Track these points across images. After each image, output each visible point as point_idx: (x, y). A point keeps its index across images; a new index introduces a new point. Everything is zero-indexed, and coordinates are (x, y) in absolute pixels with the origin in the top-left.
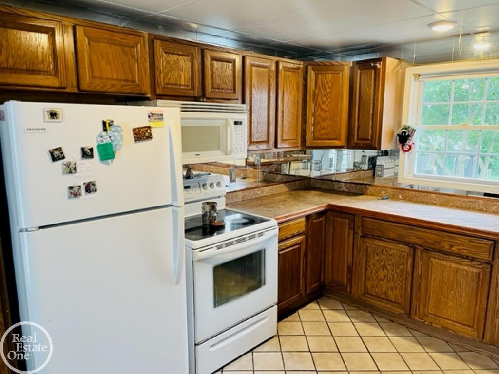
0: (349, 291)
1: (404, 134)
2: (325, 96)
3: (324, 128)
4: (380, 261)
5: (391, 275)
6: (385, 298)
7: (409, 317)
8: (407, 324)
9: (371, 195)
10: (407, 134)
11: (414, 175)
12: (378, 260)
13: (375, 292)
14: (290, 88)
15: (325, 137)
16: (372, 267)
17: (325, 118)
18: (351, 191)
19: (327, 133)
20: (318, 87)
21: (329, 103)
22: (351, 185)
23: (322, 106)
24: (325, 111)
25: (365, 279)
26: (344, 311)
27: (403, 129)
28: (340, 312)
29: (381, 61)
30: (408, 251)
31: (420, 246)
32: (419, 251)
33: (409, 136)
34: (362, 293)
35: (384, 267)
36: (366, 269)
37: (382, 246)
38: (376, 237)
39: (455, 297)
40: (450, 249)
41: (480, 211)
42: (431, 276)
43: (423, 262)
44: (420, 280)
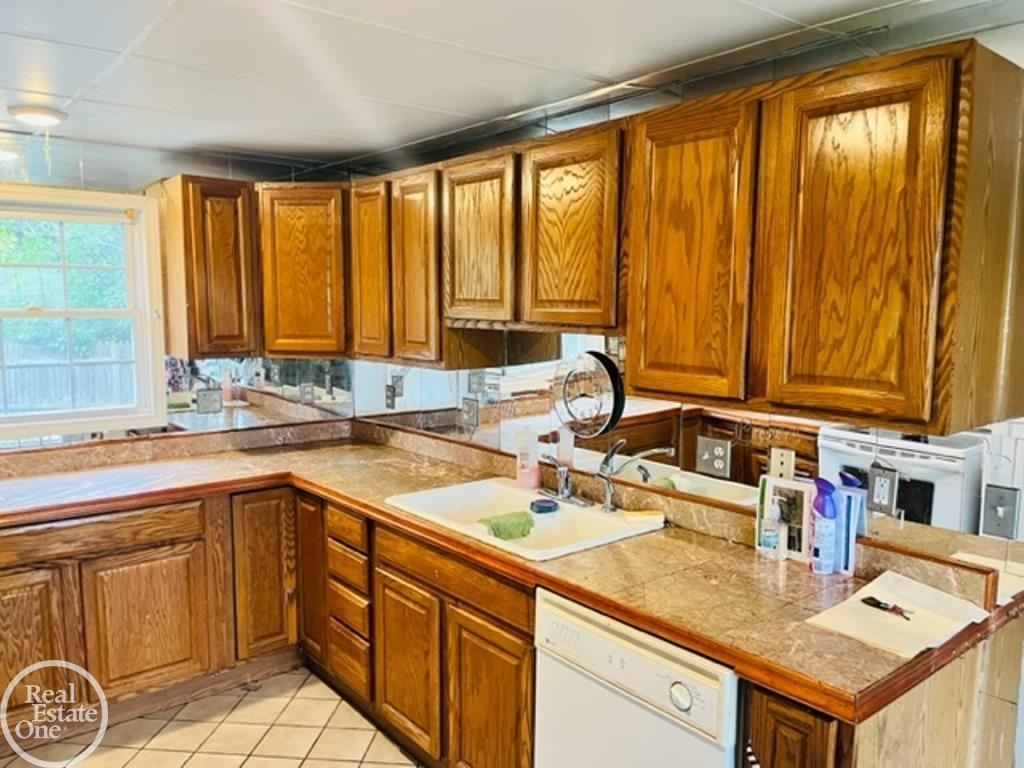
30: (48, 578)
32: (70, 570)
39: (154, 624)
40: (134, 539)
41: (104, 465)
42: (104, 608)
43: (85, 587)
44: (80, 628)
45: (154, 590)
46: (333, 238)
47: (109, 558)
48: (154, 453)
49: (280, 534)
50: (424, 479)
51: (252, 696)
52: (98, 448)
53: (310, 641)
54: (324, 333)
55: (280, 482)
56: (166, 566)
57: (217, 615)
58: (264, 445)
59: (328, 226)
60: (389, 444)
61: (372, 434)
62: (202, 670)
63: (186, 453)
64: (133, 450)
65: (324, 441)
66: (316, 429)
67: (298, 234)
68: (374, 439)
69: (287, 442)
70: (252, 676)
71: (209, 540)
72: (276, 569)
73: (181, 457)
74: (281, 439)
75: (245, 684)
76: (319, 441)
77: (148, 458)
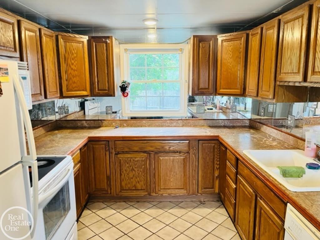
0: (109, 193)
1: (123, 86)
2: (73, 59)
3: (74, 83)
4: (129, 167)
5: (137, 174)
6: (135, 189)
7: (150, 195)
8: (147, 200)
9: (106, 126)
10: (125, 86)
11: (131, 111)
12: (128, 167)
13: (128, 187)
14: (49, 51)
15: (76, 89)
16: (125, 172)
17: (75, 75)
18: (91, 126)
19: (77, 86)
20: (67, 53)
21: (76, 64)
22: (90, 122)
23: (72, 67)
24: (74, 70)
25: (121, 181)
26: (108, 207)
27: (122, 83)
28: (106, 209)
29: (109, 38)
30: (147, 156)
31: (152, 151)
32: (152, 155)
33: (126, 87)
34: (120, 191)
35: (133, 170)
36: (121, 175)
37: (130, 157)
38: (125, 152)
39: (174, 175)
40: (169, 149)
41: (169, 126)
42: (160, 167)
43: (156, 160)
44: (154, 172)
45: (174, 165)
46: (242, 52)
47: (162, 153)
48: (183, 124)
49: (214, 155)
50: (266, 145)
51: (201, 206)
52: (168, 121)
53: (221, 194)
54: (236, 88)
55: (215, 138)
56: (178, 159)
57: (193, 177)
58: (217, 125)
59: (241, 48)
60: (261, 130)
61: (256, 125)
62: (187, 193)
63: (192, 125)
64: (177, 123)
65: (239, 126)
66: (236, 122)
67: (230, 52)
68: (256, 127)
69: (225, 125)
70: (203, 199)
71: (191, 154)
72: (212, 167)
73: (190, 126)
74: (223, 124)
75: (201, 201)
76: (237, 126)
77: (181, 125)
